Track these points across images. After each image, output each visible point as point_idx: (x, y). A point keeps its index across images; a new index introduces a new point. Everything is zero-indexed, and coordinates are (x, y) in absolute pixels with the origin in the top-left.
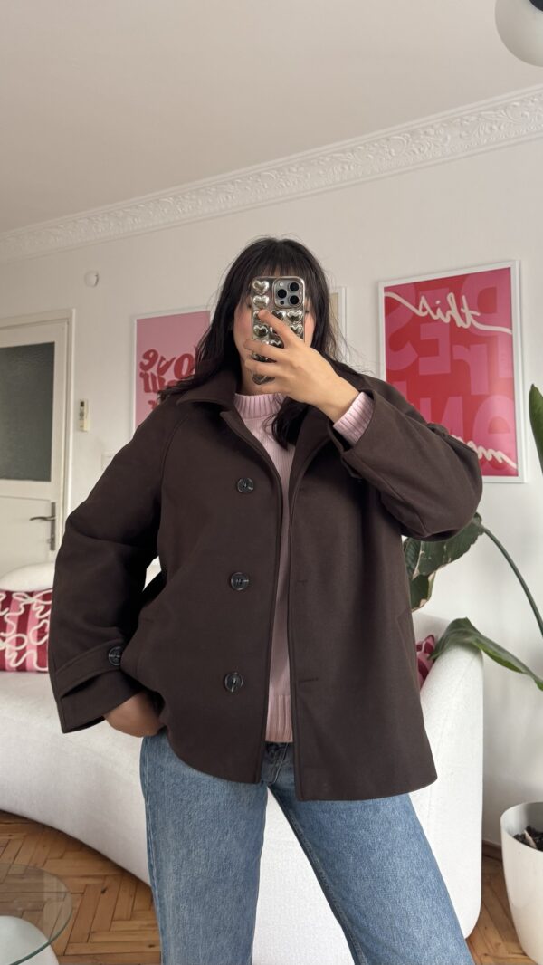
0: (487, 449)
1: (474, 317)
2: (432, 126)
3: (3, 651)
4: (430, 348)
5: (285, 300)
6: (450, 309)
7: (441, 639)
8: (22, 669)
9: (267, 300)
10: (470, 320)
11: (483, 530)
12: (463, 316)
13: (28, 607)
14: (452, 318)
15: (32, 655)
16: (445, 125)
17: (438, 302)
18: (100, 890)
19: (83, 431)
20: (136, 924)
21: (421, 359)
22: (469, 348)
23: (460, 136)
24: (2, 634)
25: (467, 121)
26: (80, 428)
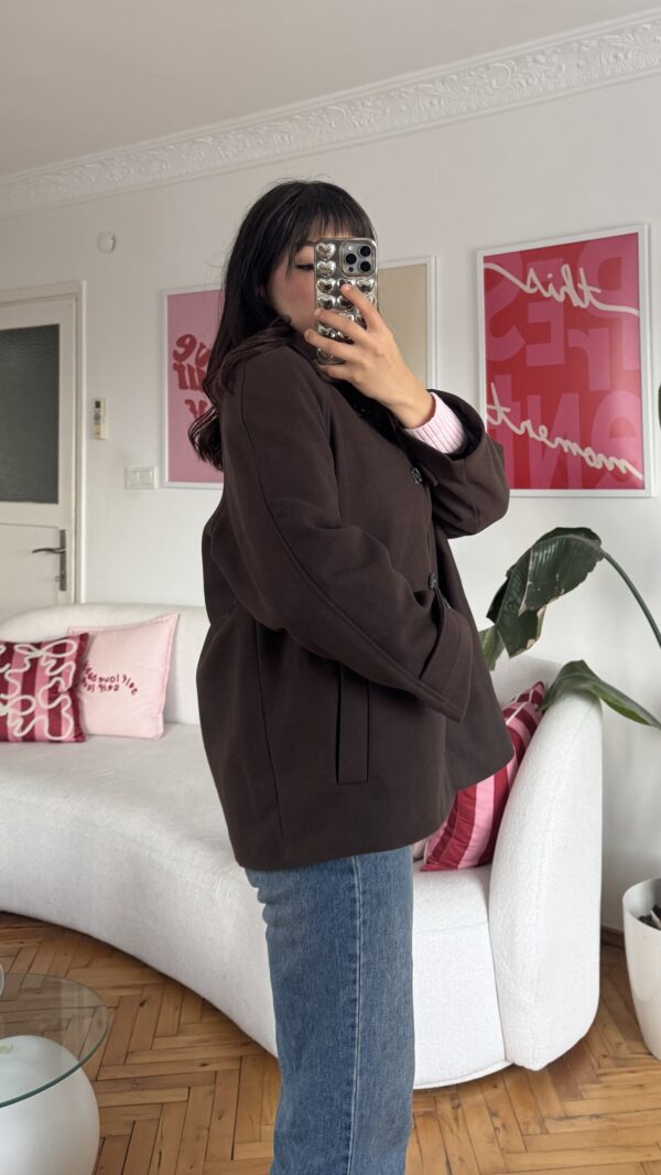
0: (608, 457)
1: (593, 293)
2: (543, 53)
3: (5, 717)
4: (540, 334)
5: (355, 266)
6: (565, 284)
7: (552, 687)
8: (30, 738)
9: (333, 265)
10: (589, 297)
11: (602, 555)
12: (580, 294)
13: (34, 662)
14: (567, 295)
15: (41, 722)
16: (559, 50)
17: (550, 276)
18: (138, 1003)
19: (99, 439)
20: (183, 1040)
21: (528, 347)
22: (586, 332)
23: (578, 65)
24: (3, 696)
25: (587, 46)
26: (96, 435)
